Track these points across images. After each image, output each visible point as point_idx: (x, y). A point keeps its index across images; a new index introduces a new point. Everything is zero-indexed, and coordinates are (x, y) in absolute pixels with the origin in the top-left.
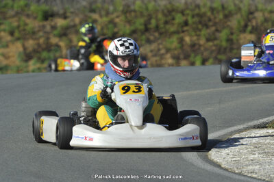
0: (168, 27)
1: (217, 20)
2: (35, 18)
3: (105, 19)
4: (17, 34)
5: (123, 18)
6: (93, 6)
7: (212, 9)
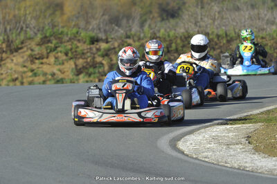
1: (222, 44)
2: (85, 43)
4: (70, 55)
6: (128, 34)
7: (218, 36)
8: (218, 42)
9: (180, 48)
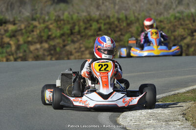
0: (87, 31)
1: (122, 27)
3: (42, 25)
5: (55, 24)
6: (34, 16)
7: (119, 19)
8: (118, 25)
9: (83, 30)
